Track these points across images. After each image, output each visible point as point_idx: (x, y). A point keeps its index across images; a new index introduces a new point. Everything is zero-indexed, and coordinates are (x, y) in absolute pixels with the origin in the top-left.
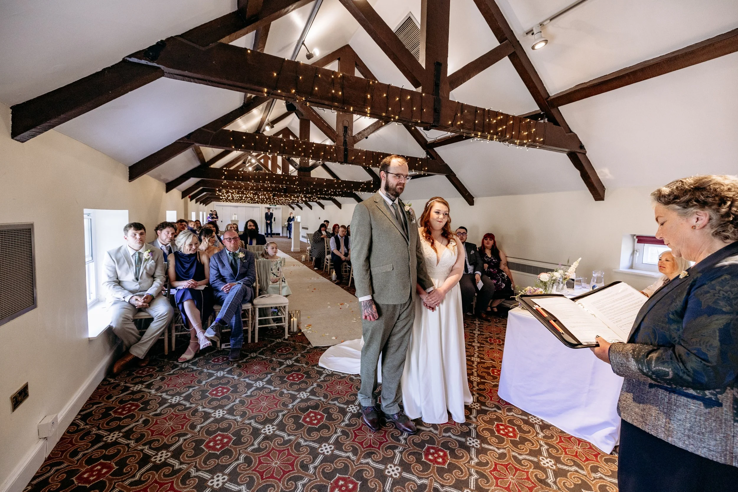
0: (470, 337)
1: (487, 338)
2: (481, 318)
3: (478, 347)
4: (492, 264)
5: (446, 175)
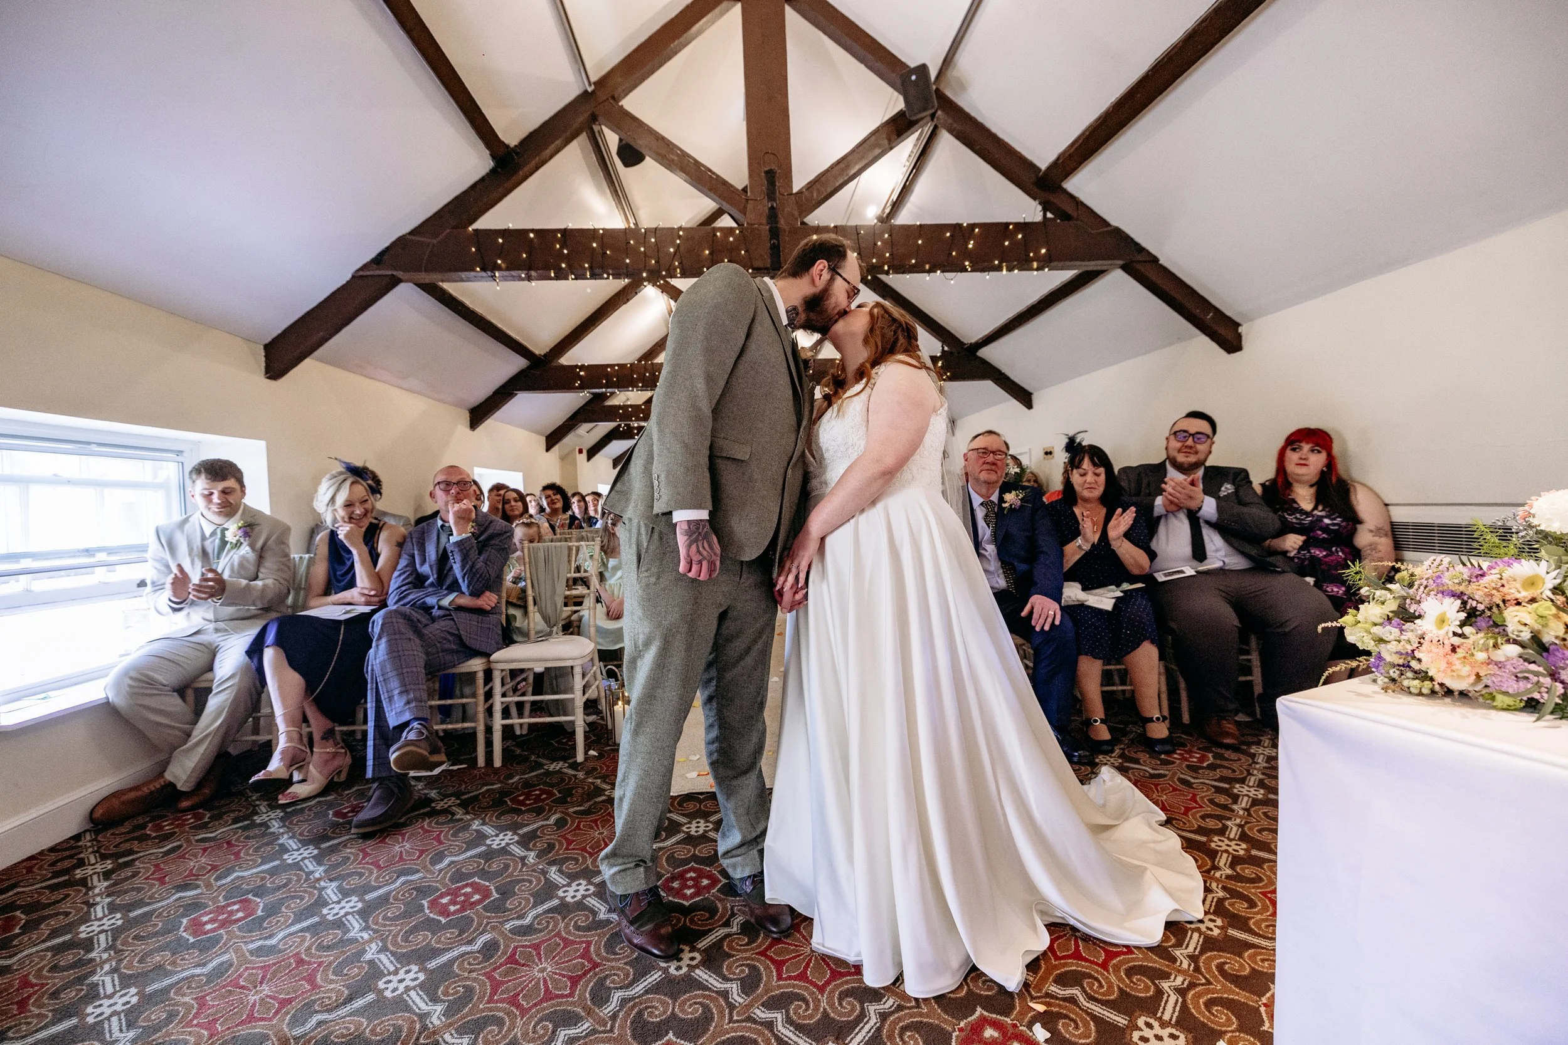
0: (1209, 809)
3: (1236, 861)
4: (1320, 532)
5: (1121, 262)
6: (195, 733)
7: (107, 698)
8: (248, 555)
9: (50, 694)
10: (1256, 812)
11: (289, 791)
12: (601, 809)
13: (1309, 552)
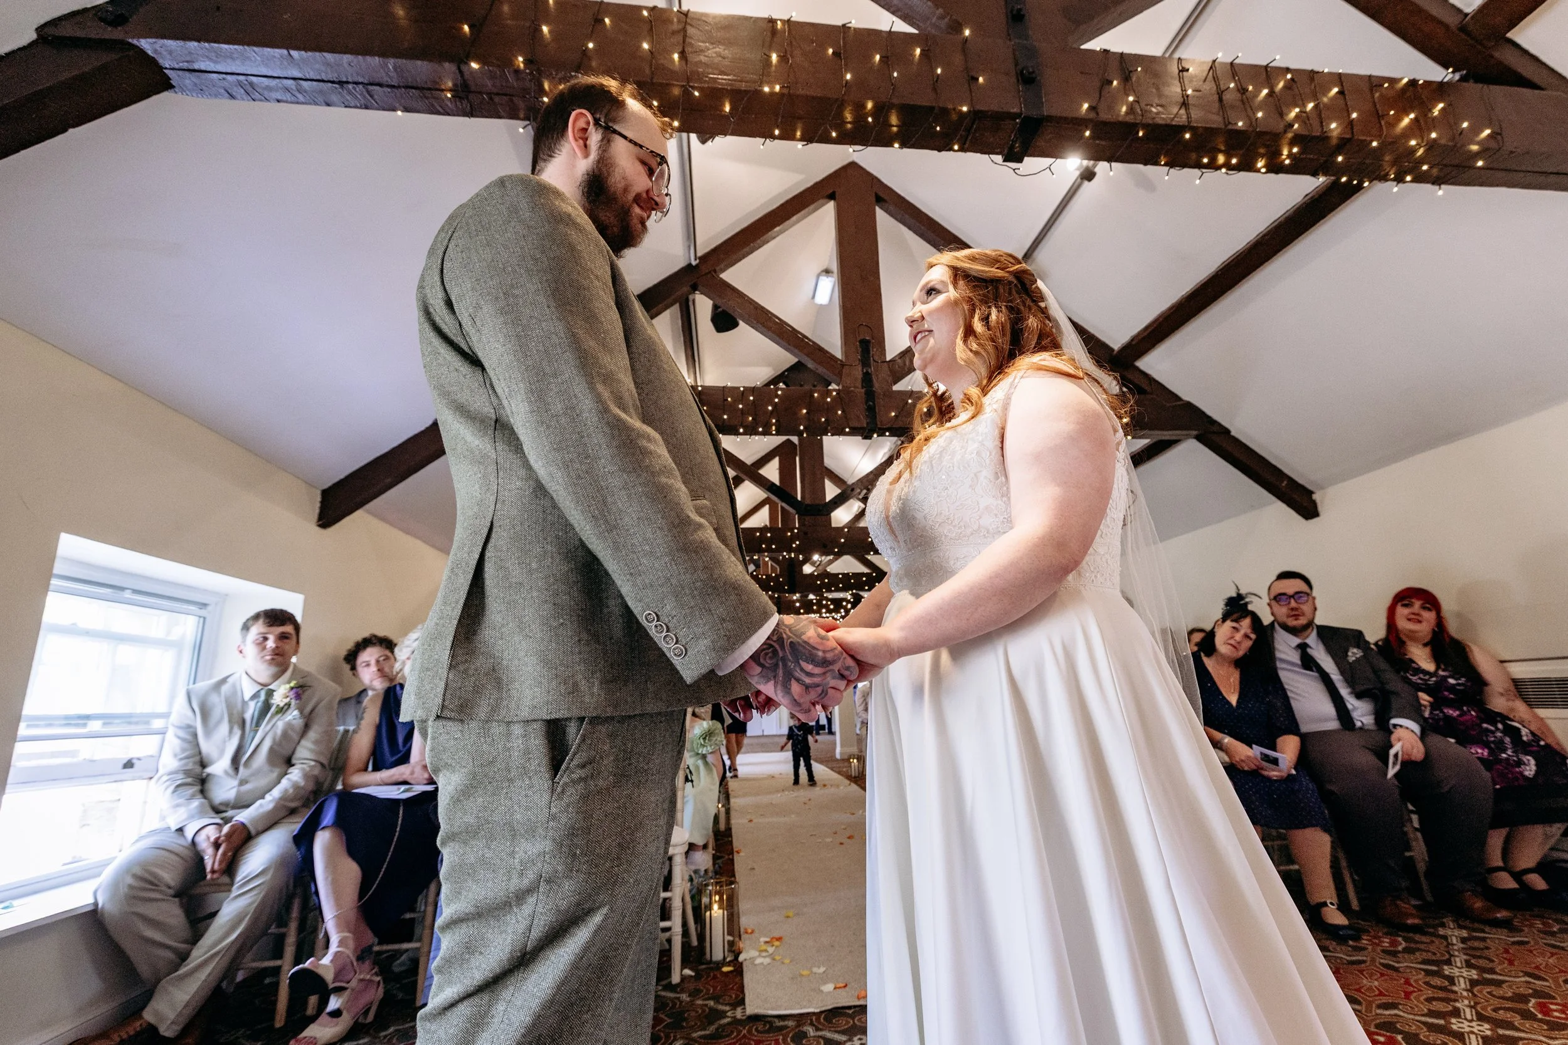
1: (1523, 999)
2: (1463, 916)
4: (1446, 693)
5: (1195, 433)
6: (195, 953)
7: (96, 904)
8: (294, 722)
9: (16, 903)
10: (1480, 992)
11: (304, 1034)
12: (732, 1032)
13: (1442, 712)
